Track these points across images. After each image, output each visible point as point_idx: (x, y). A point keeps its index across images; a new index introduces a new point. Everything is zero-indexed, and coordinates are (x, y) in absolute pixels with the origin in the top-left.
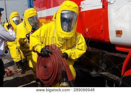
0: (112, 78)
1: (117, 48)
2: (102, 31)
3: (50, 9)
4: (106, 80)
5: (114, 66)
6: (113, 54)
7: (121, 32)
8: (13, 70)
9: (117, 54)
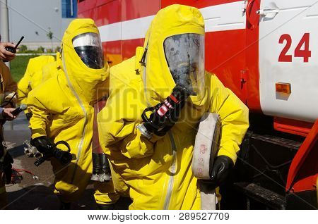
0: (262, 196)
1: (277, 126)
2: (243, 82)
3: (120, 23)
4: (248, 200)
5: (268, 168)
6: (266, 139)
7: (288, 88)
8: (20, 168)
9: (276, 140)
